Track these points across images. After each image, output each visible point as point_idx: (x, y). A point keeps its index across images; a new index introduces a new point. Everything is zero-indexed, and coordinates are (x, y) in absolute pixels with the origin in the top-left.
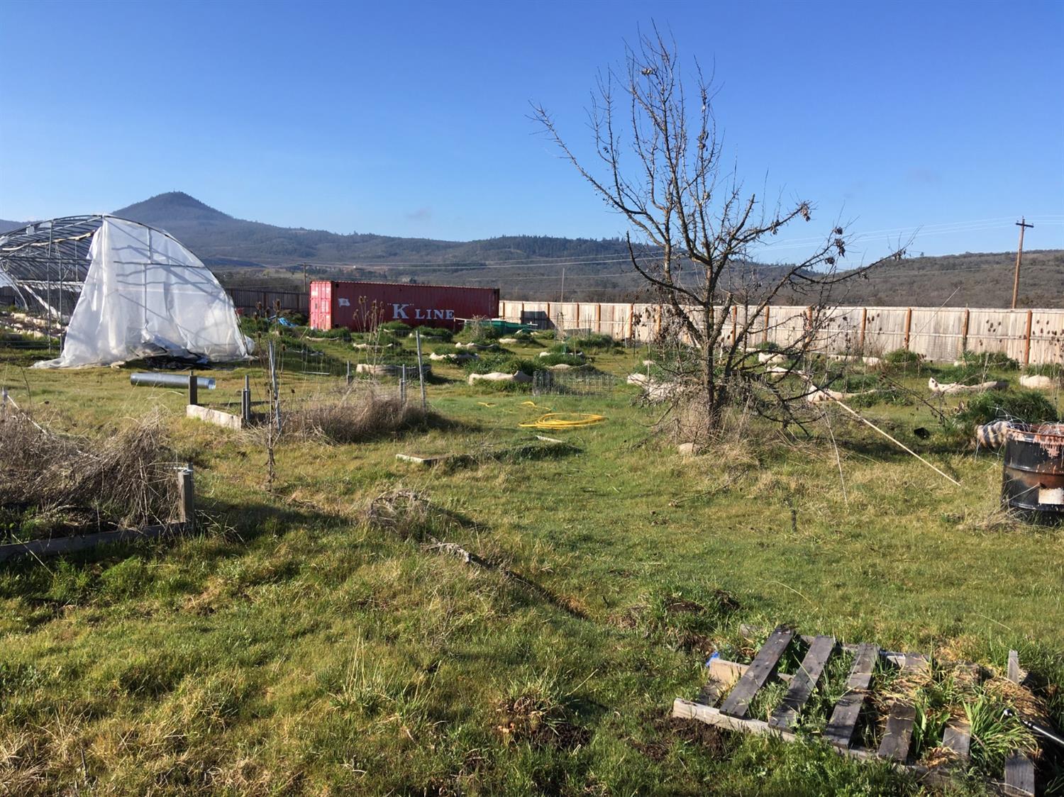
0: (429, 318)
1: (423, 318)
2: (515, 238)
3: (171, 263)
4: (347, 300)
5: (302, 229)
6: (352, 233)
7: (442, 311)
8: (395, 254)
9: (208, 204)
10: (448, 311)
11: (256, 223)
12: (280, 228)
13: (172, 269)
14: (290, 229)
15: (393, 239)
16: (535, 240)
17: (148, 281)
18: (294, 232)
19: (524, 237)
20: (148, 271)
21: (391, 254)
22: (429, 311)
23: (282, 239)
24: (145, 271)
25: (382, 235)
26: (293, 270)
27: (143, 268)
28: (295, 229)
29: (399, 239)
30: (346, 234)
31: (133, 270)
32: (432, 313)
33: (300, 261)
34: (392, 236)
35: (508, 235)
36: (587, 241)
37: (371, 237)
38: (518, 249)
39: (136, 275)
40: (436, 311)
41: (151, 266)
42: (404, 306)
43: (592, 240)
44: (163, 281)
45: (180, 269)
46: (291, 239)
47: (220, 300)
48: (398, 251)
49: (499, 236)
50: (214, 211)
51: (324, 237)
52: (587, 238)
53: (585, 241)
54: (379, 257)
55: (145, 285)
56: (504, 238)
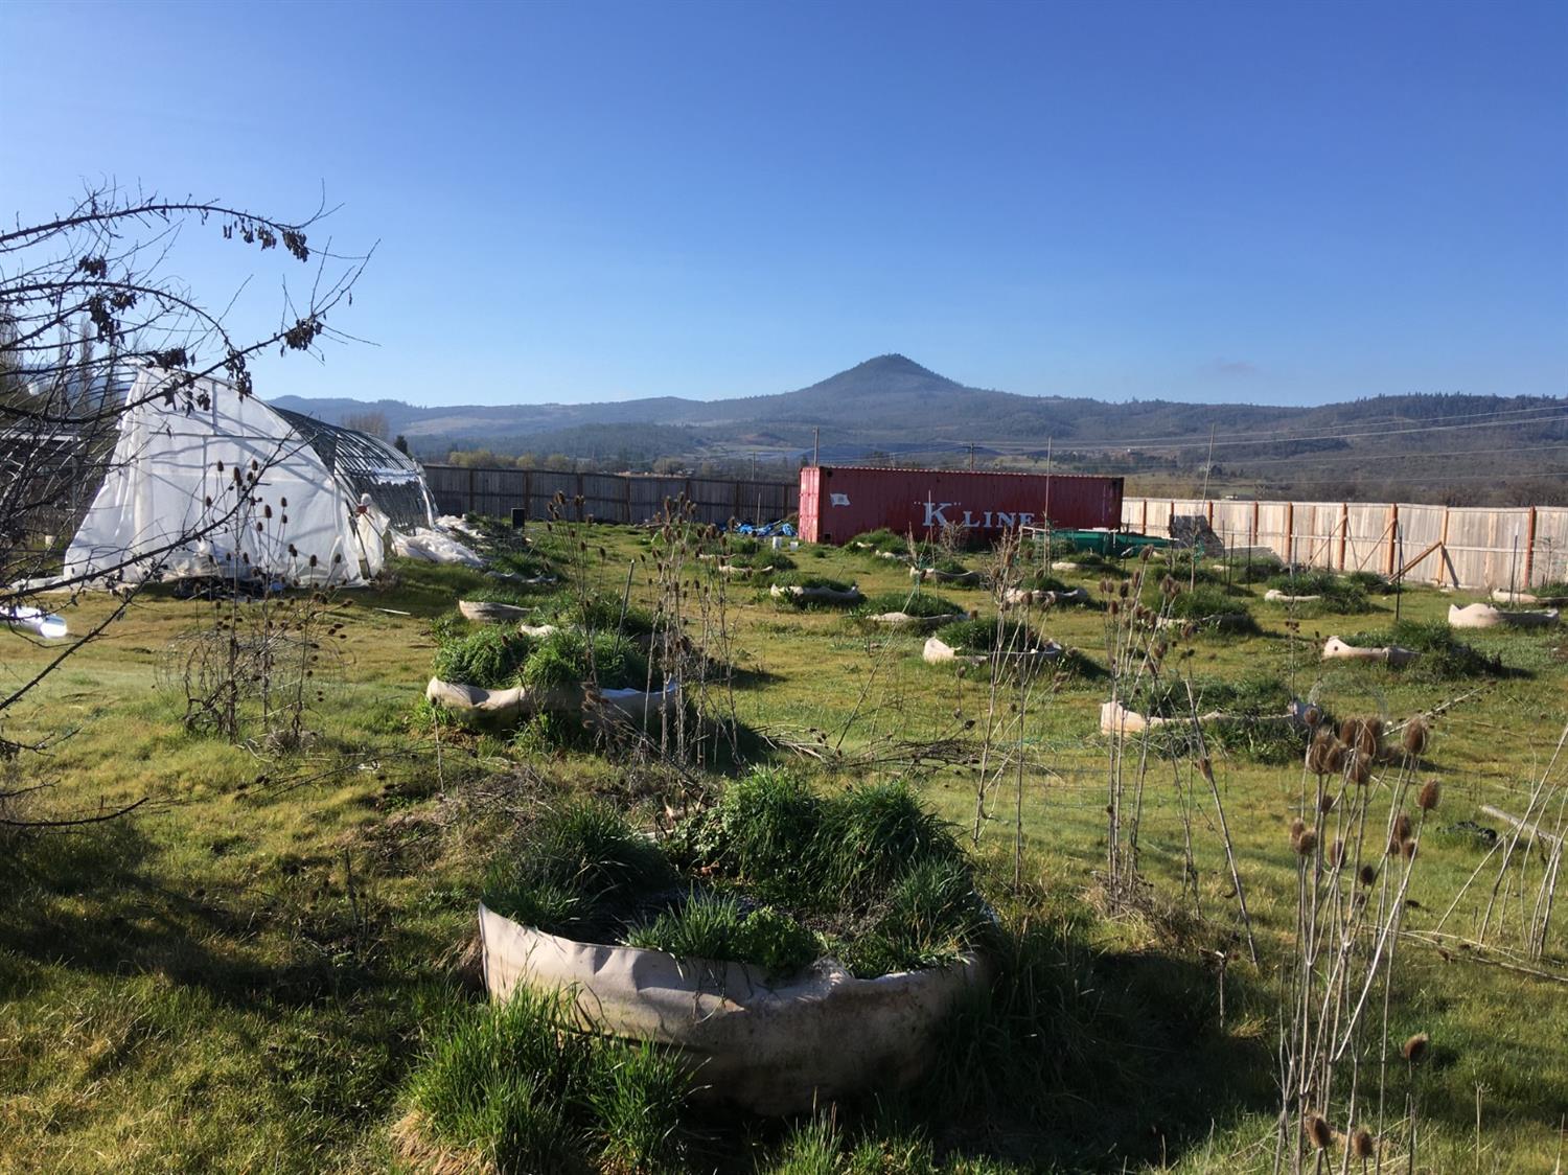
0: (988, 524)
1: (977, 525)
2: (1401, 398)
3: (247, 433)
4: (845, 496)
5: (1056, 397)
6: (1130, 401)
7: (1013, 515)
8: (1195, 430)
9: (931, 368)
10: (1023, 515)
11: (993, 392)
12: (1027, 398)
13: (249, 442)
14: (1039, 398)
15: (1193, 407)
16: (1439, 401)
17: (208, 462)
18: (1044, 402)
19: (1418, 396)
20: (209, 448)
21: (1187, 430)
22: (988, 515)
23: (1026, 414)
24: (204, 447)
25: (1176, 402)
26: (1038, 456)
27: (201, 441)
28: (1047, 398)
29: (1203, 406)
30: (1119, 402)
31: (187, 445)
32: (995, 519)
33: (1049, 445)
34: (1191, 403)
35: (1388, 394)
36: (1536, 399)
37: (1159, 404)
38: (1405, 416)
39: (191, 452)
40: (1002, 515)
41: (214, 439)
42: (943, 505)
43: (1546, 399)
44: (234, 461)
45: (262, 442)
46: (1039, 413)
47: (326, 490)
48: (1199, 424)
49: (1372, 395)
50: (938, 378)
51: (1088, 407)
52: (1537, 394)
53: (1533, 401)
54: (1169, 434)
55: (204, 467)
56: (1382, 399)
